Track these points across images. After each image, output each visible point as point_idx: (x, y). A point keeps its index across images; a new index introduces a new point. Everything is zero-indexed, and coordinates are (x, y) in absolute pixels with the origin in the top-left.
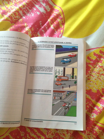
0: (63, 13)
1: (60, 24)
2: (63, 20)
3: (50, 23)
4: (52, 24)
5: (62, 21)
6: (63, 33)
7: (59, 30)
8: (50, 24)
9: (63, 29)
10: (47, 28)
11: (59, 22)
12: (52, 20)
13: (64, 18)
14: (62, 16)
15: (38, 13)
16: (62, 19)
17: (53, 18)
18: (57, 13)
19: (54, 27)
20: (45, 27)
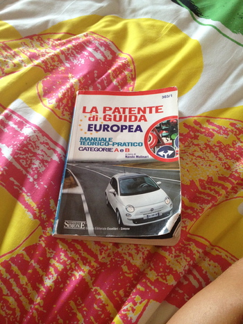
0: (133, 62)
1: (128, 78)
2: (133, 73)
3: (111, 75)
4: (114, 78)
5: (132, 75)
7: (126, 88)
8: (111, 77)
9: (133, 86)
10: (105, 82)
11: (126, 76)
12: (114, 71)
13: (135, 71)
14: (132, 67)
15: (93, 60)
16: (131, 71)
17: (117, 68)
18: (123, 61)
19: (118, 82)
20: (102, 81)
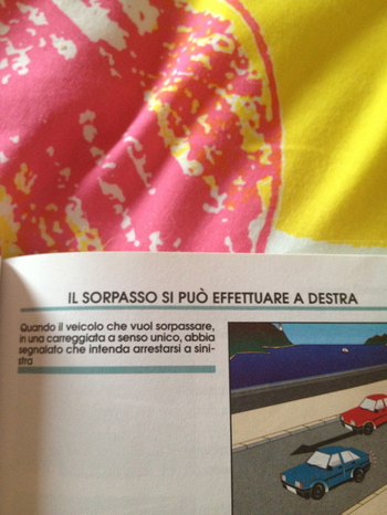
0: (262, 45)
1: (246, 130)
2: (265, 99)
3: (163, 123)
4: (180, 133)
5: (261, 109)
6: (272, 208)
7: (239, 182)
8: (166, 133)
9: (274, 170)
10: (140, 164)
11: (235, 118)
12: (177, 101)
13: (272, 85)
14: (255, 69)
15: (67, 49)
16: (254, 89)
17: (188, 84)
18: (214, 40)
19: (203, 160)
20: (125, 163)
